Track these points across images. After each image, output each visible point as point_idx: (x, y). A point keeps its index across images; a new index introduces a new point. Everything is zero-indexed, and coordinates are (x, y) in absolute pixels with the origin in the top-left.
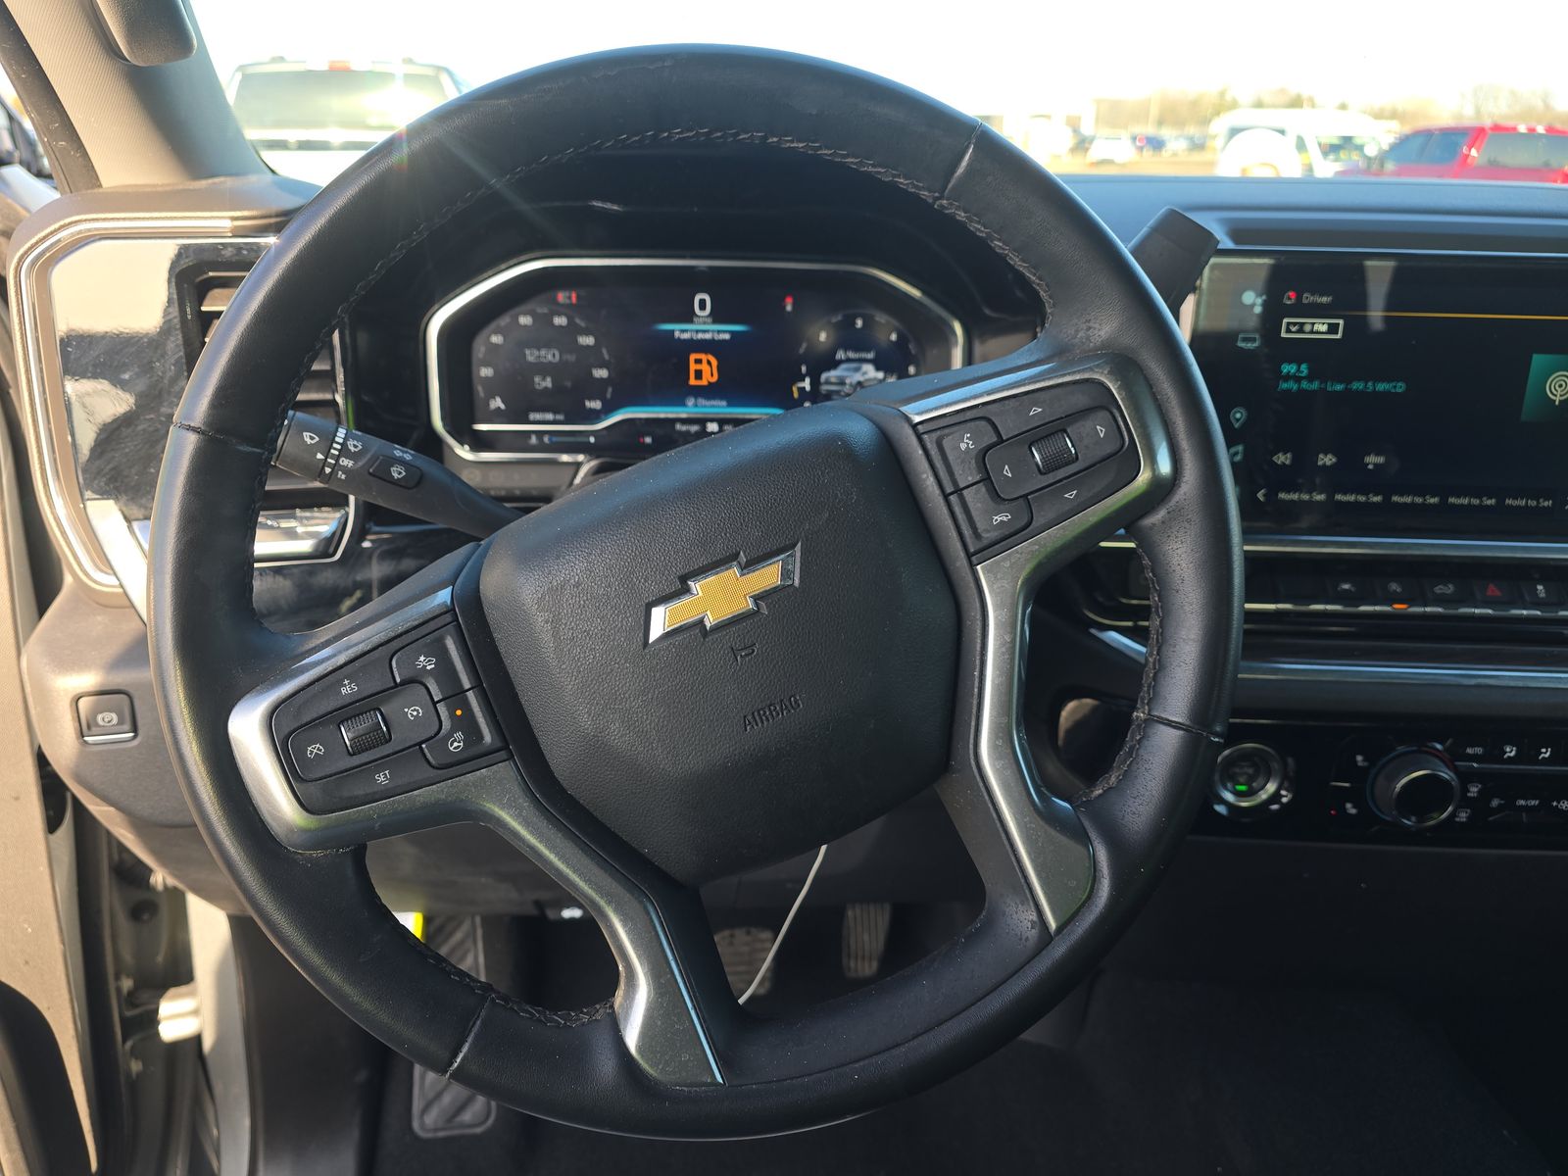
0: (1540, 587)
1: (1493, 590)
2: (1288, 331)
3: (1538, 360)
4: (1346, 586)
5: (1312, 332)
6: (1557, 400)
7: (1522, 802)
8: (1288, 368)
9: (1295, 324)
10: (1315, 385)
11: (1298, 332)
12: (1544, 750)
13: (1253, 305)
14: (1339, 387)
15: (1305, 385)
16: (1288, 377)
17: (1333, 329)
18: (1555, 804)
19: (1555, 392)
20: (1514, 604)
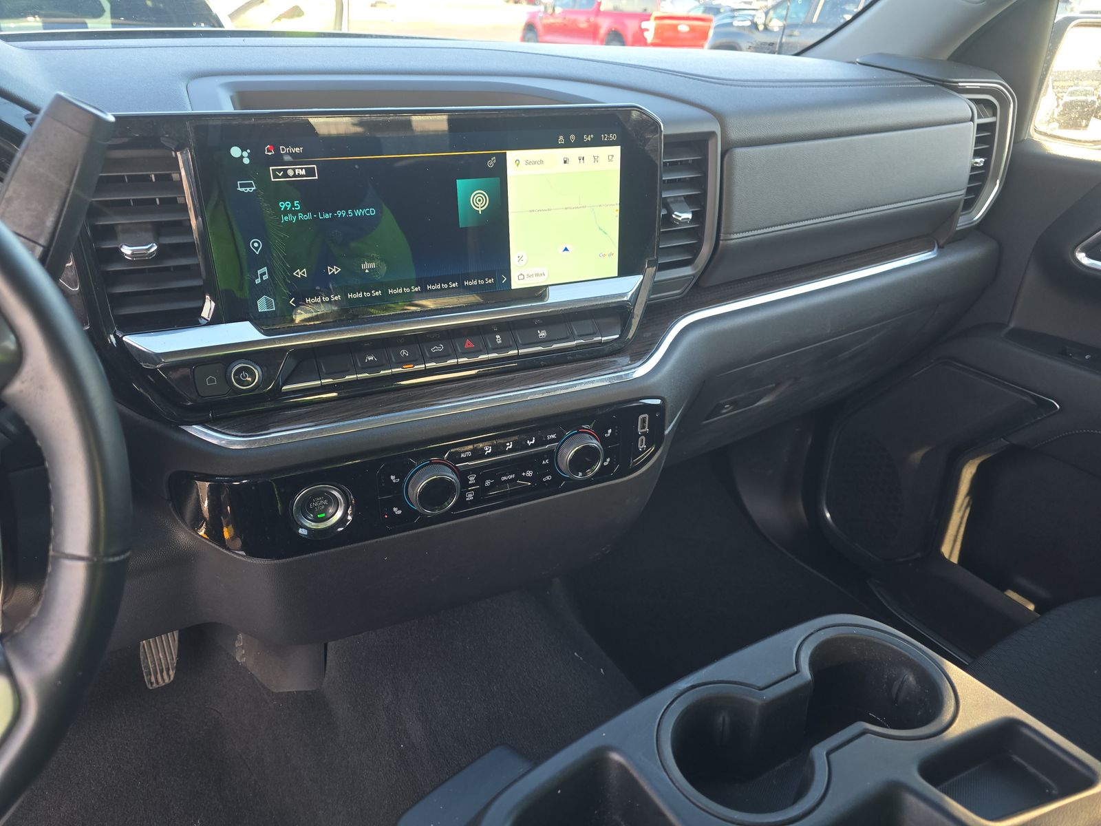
0: (498, 337)
1: (469, 344)
2: (276, 176)
3: (460, 183)
4: (371, 358)
5: (295, 176)
6: (480, 210)
7: (505, 478)
8: (284, 205)
9: (280, 171)
10: (309, 216)
11: (283, 177)
12: (508, 444)
13: (242, 157)
14: (327, 216)
15: (300, 216)
16: (286, 212)
17: (310, 172)
18: (524, 474)
19: (477, 205)
20: (480, 352)
